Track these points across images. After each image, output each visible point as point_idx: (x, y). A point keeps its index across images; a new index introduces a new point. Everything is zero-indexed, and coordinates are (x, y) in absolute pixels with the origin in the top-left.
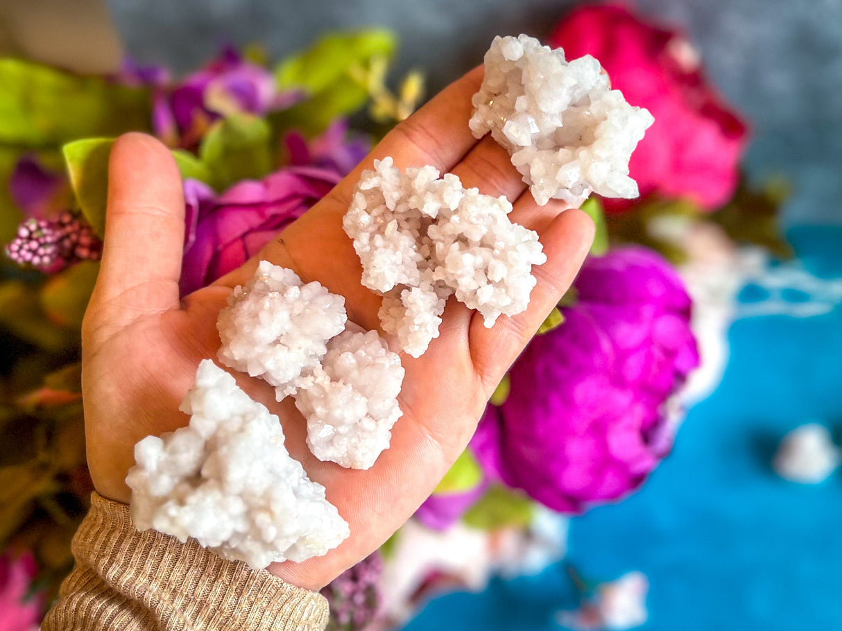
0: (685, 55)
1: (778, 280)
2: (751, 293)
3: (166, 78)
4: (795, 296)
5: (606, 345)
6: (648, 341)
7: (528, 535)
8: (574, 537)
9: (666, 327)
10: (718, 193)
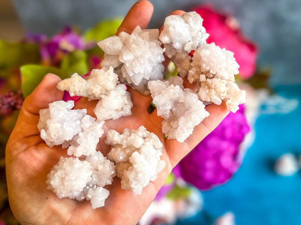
0: (233, 23)
2: (263, 107)
3: (45, 39)
6: (233, 123)
7: (188, 202)
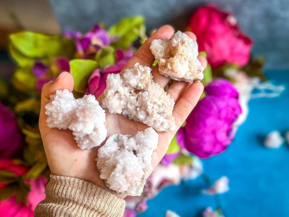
0: (232, 20)
1: (263, 87)
2: (255, 91)
3: (79, 35)
4: (268, 91)
5: (215, 108)
6: (227, 106)
7: (191, 167)
8: (205, 167)
9: (232, 101)
10: (244, 61)
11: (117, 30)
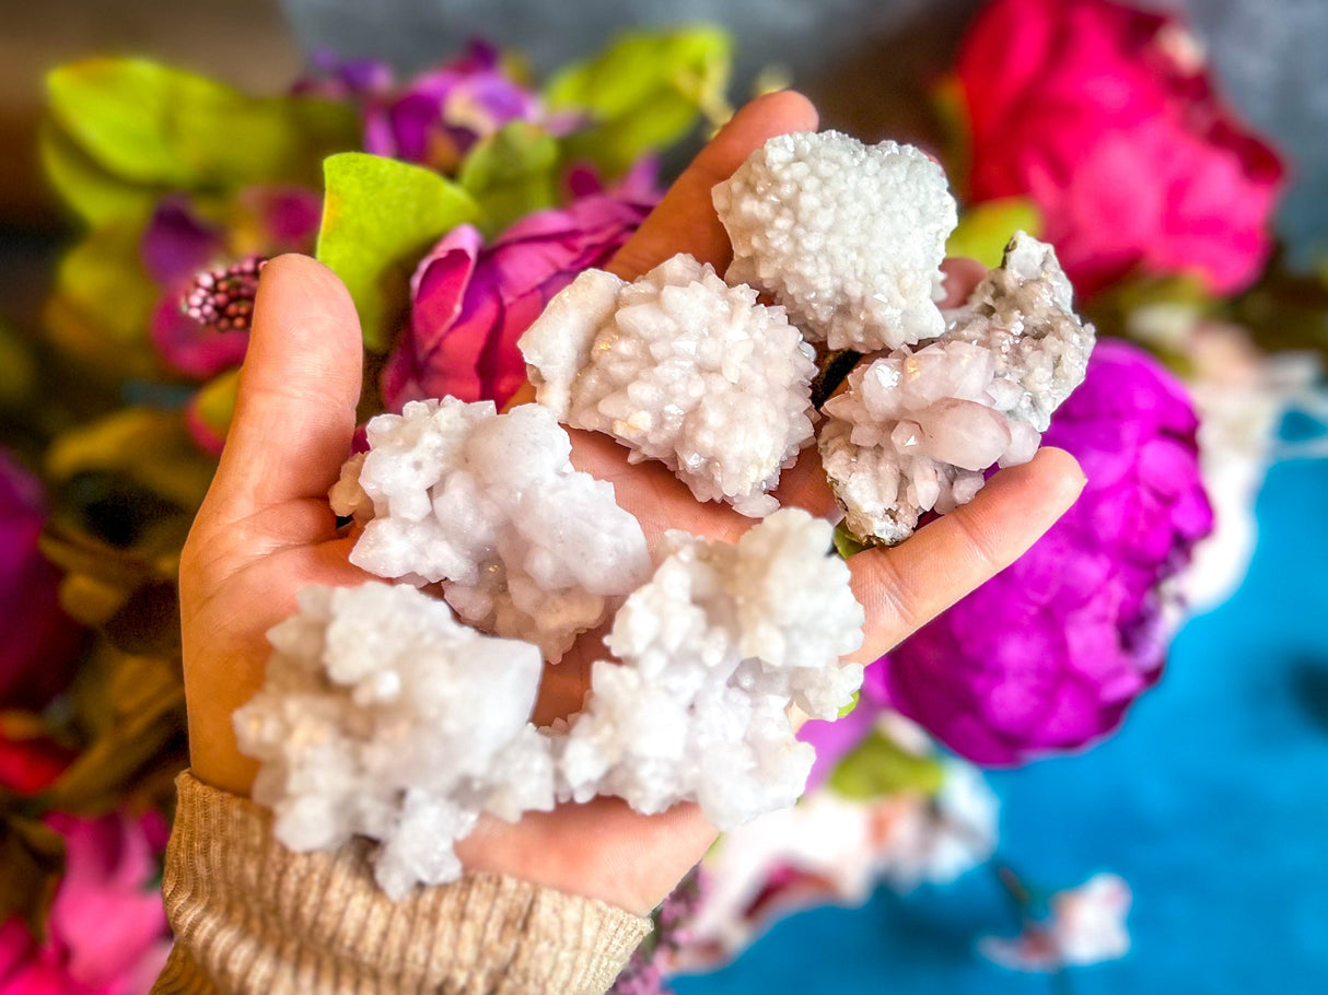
0: (1184, 49)
2: (1296, 425)
3: (383, 81)
6: (1132, 477)
7: (934, 813)
9: (1158, 459)
10: (1240, 269)
11: (590, 87)
